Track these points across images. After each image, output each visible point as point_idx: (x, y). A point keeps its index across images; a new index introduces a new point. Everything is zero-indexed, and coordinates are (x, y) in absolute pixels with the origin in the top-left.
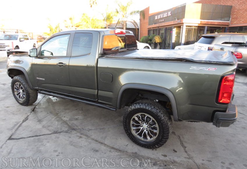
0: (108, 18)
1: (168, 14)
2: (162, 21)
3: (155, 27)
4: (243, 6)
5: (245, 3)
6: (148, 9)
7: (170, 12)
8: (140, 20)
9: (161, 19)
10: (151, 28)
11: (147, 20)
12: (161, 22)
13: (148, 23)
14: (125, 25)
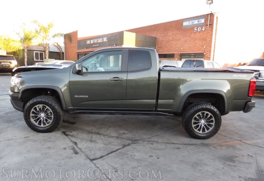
0: (26, 39)
1: (103, 40)
2: (96, 45)
3: (87, 51)
4: (165, 39)
5: (166, 36)
6: (75, 33)
7: (106, 38)
8: (65, 43)
9: (94, 44)
10: (82, 52)
11: (75, 44)
12: (94, 47)
13: (77, 48)
14: (47, 47)
